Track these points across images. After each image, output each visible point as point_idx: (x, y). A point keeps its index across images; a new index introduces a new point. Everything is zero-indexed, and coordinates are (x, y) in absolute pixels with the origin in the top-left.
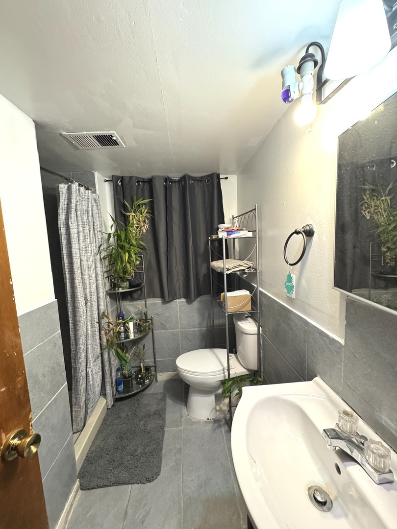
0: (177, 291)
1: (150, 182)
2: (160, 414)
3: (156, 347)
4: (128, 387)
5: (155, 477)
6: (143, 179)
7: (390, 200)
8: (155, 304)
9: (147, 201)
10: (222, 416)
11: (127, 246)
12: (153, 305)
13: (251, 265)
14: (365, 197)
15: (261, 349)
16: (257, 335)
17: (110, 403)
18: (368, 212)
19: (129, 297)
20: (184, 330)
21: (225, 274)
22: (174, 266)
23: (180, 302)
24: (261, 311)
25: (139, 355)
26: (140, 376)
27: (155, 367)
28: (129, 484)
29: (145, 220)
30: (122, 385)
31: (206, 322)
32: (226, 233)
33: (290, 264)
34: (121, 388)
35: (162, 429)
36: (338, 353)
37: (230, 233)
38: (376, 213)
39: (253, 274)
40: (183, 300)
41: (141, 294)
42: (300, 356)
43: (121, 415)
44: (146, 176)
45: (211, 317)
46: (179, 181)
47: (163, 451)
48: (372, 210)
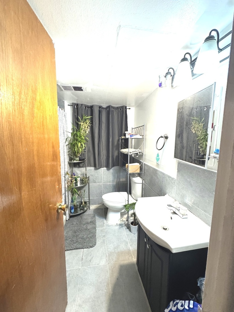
0: (103, 164)
1: (92, 107)
2: (93, 223)
3: (90, 191)
4: (76, 211)
5: (94, 246)
6: (88, 106)
7: (203, 125)
8: (91, 170)
9: (89, 117)
10: (123, 223)
11: (79, 139)
12: (90, 170)
13: (141, 151)
14: (193, 123)
15: (143, 190)
16: (141, 184)
17: (68, 218)
18: (194, 130)
19: (78, 166)
20: (105, 183)
21: (129, 155)
22: (102, 151)
23: (103, 170)
24: (144, 172)
25: (81, 196)
26: (82, 206)
27: (89, 202)
28: (82, 248)
29: (88, 127)
30: (73, 210)
31: (116, 180)
32: (130, 136)
33: (159, 150)
34: (73, 211)
35: (95, 228)
36: (174, 183)
37: (132, 136)
38: (197, 131)
39: (141, 155)
40: (105, 168)
41: (84, 164)
42: (160, 188)
43: (73, 223)
44: (89, 105)
45: (118, 177)
46: (106, 108)
47: (97, 237)
48: (196, 129)
